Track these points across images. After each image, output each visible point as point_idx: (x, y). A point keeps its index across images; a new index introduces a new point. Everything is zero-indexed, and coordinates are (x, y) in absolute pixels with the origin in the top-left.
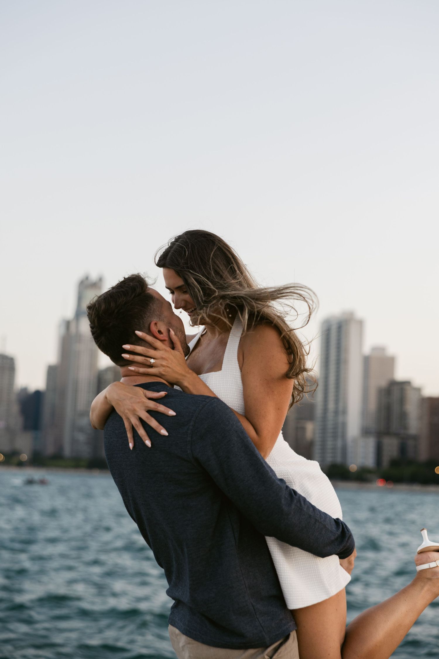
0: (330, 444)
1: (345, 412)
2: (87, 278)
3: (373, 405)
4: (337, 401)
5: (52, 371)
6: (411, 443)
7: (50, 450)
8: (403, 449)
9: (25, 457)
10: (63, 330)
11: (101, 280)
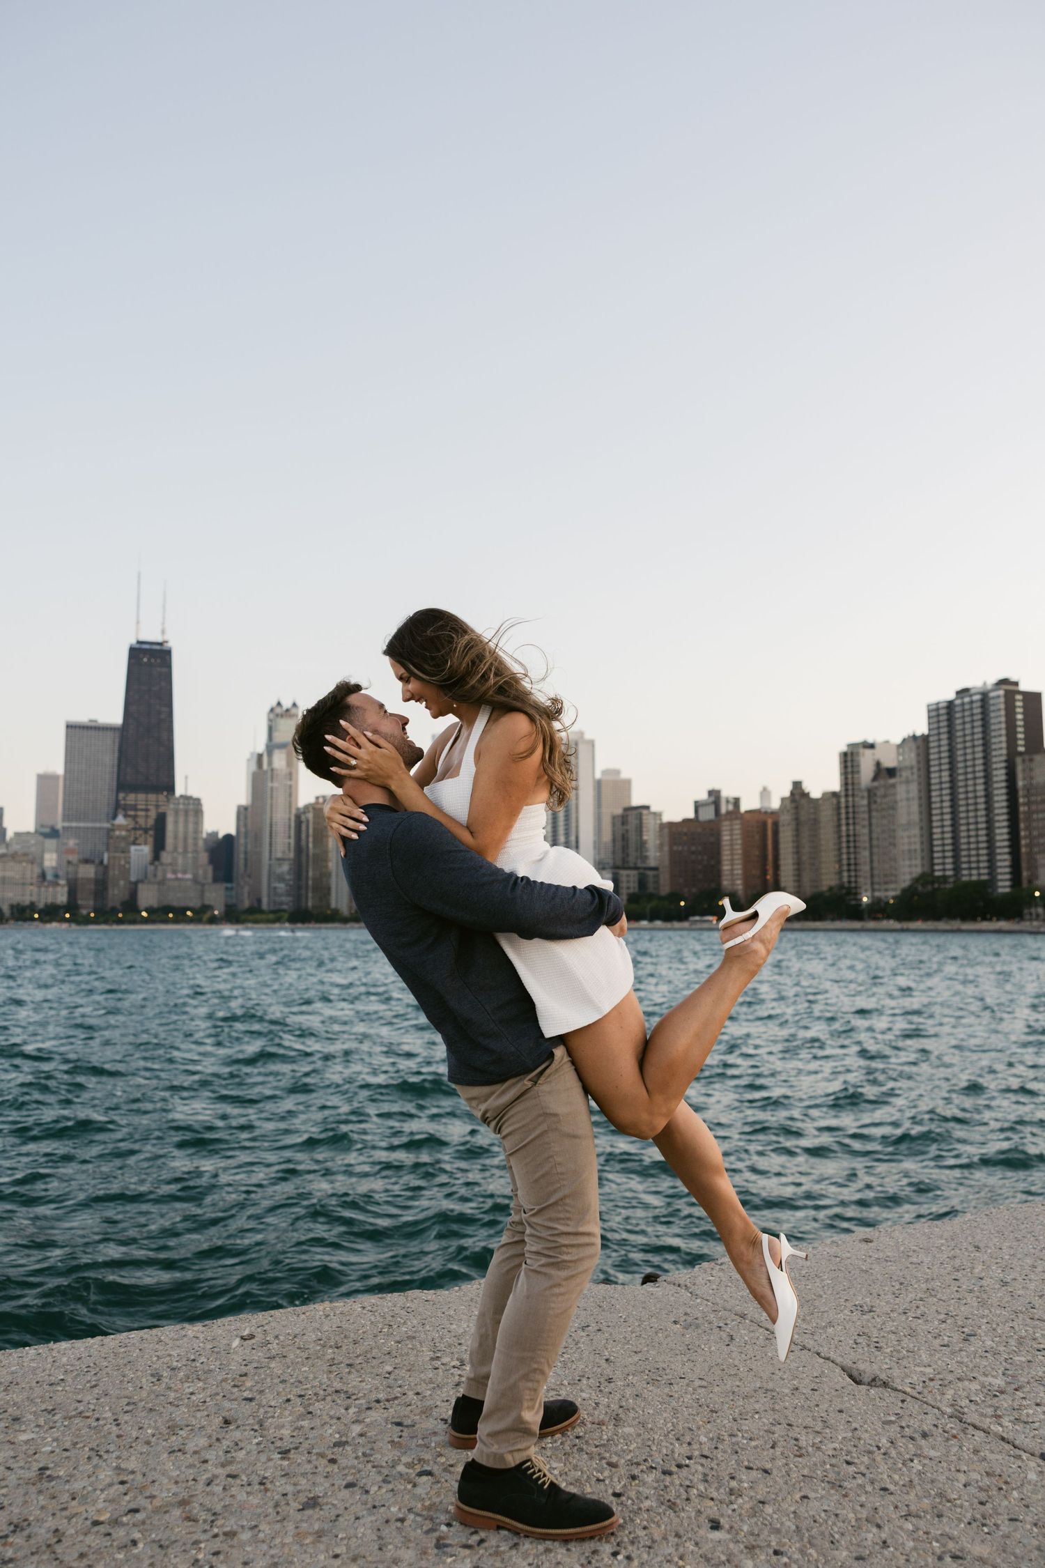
2: (279, 705)
5: (242, 812)
6: (651, 874)
7: (247, 903)
9: (218, 911)
10: (255, 765)
11: (294, 706)
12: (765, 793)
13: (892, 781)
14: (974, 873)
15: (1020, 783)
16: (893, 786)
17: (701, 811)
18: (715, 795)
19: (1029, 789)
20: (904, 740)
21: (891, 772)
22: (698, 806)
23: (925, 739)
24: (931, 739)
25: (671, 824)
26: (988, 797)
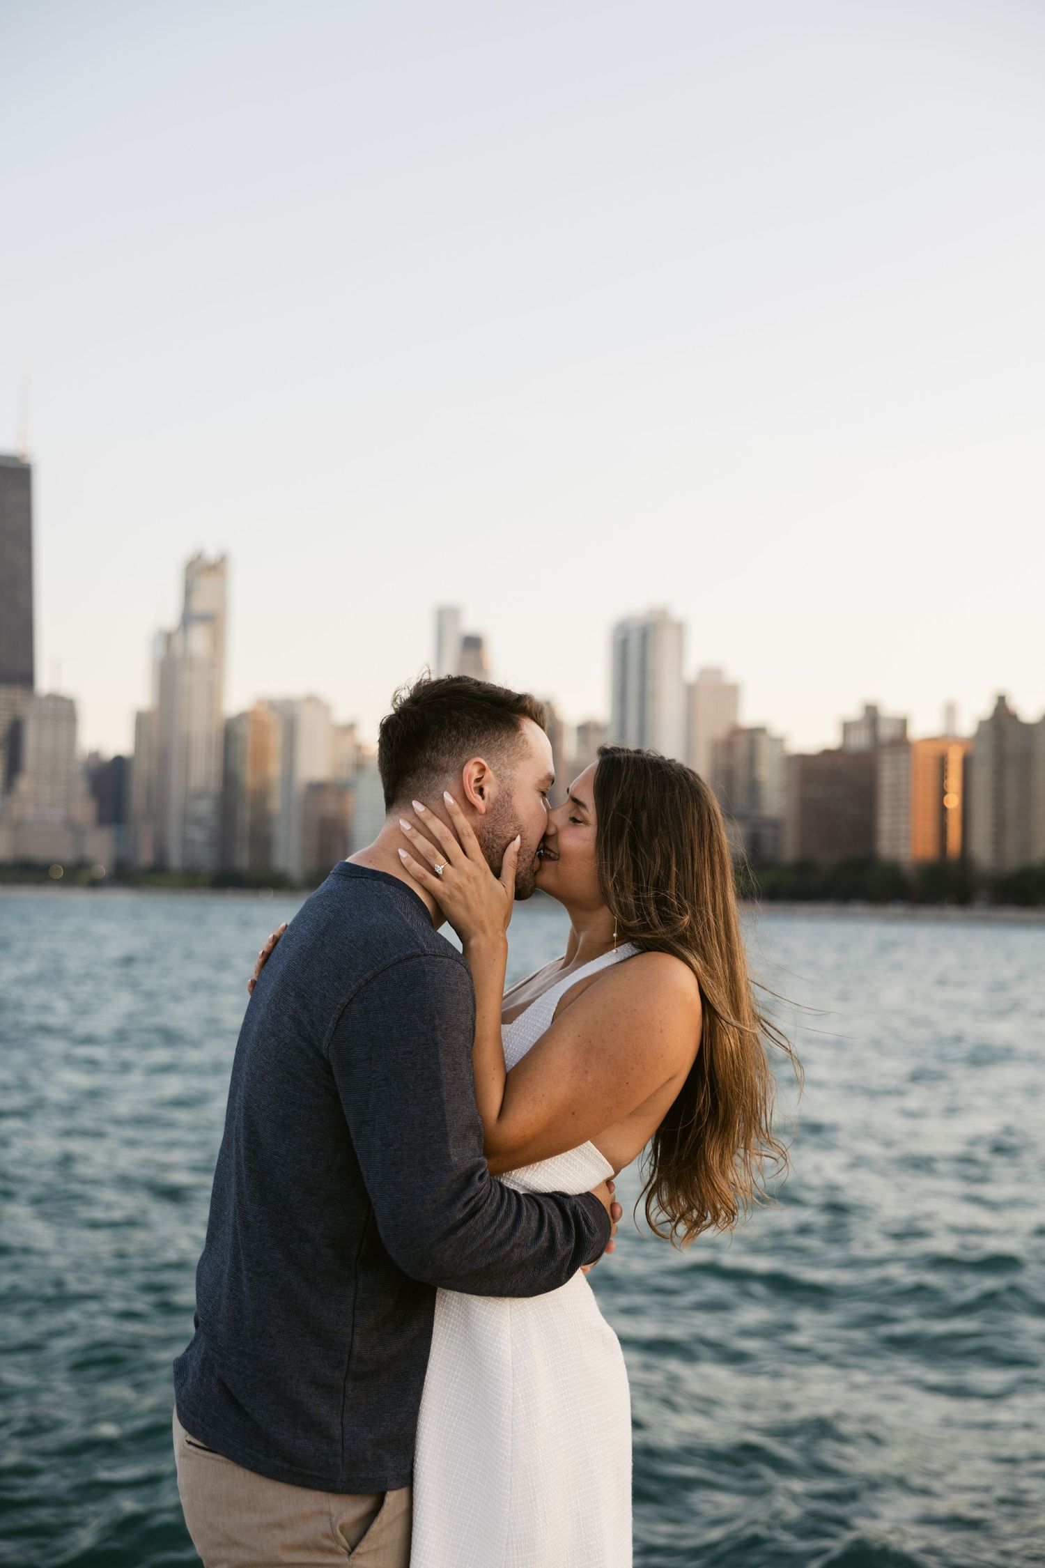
2: (200, 557)
5: (142, 721)
6: (768, 832)
7: (145, 857)
8: (754, 843)
9: (102, 869)
10: (160, 649)
11: (223, 557)
12: (950, 711)
17: (851, 737)
18: (872, 715)
22: (847, 727)
25: (802, 758)
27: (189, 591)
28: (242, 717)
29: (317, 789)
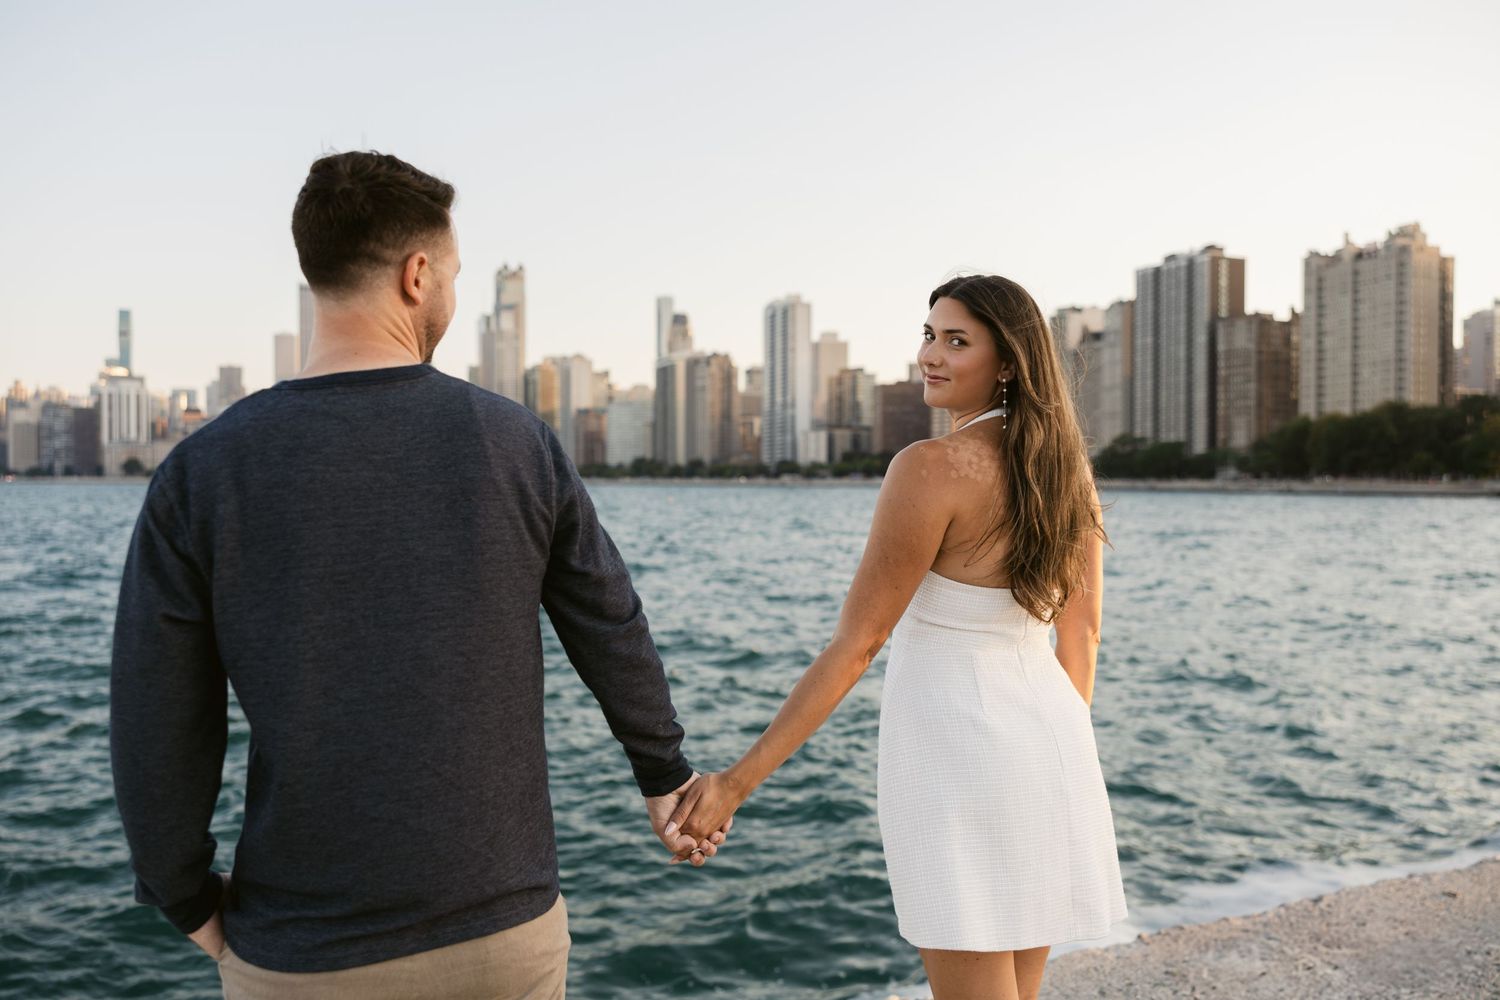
0: (778, 438)
1: (793, 405)
2: (506, 267)
3: (823, 397)
4: (785, 393)
5: (473, 373)
6: (864, 434)
8: (856, 441)
10: (483, 327)
11: (521, 268)
13: (1097, 345)
14: (1172, 434)
15: (1221, 347)
16: (1098, 350)
17: (915, 372)
19: (1229, 353)
20: (1112, 306)
21: (1097, 336)
22: (912, 368)
23: (1132, 304)
24: (1139, 306)
25: (885, 388)
26: (1190, 361)
27: (499, 292)
28: (534, 370)
29: (584, 413)
